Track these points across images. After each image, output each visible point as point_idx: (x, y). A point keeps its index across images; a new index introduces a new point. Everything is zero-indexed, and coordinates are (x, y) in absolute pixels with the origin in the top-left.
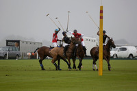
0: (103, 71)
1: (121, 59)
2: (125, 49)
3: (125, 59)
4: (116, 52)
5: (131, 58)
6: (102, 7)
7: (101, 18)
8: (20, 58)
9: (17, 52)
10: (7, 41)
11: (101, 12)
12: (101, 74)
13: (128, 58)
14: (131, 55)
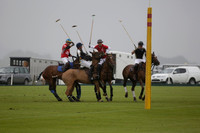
0: (152, 102)
1: (178, 84)
2: (183, 71)
3: (183, 85)
4: (171, 75)
5: (193, 83)
6: (150, 10)
7: (149, 24)
8: (31, 83)
9: (26, 75)
10: (12, 59)
11: (149, 16)
12: (149, 107)
13: (189, 84)
14: (193, 79)
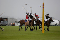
2: (54, 22)
3: (54, 26)
6: (43, 3)
7: (43, 8)
8: (8, 25)
9: (6, 23)
11: (43, 5)
13: (55, 26)
